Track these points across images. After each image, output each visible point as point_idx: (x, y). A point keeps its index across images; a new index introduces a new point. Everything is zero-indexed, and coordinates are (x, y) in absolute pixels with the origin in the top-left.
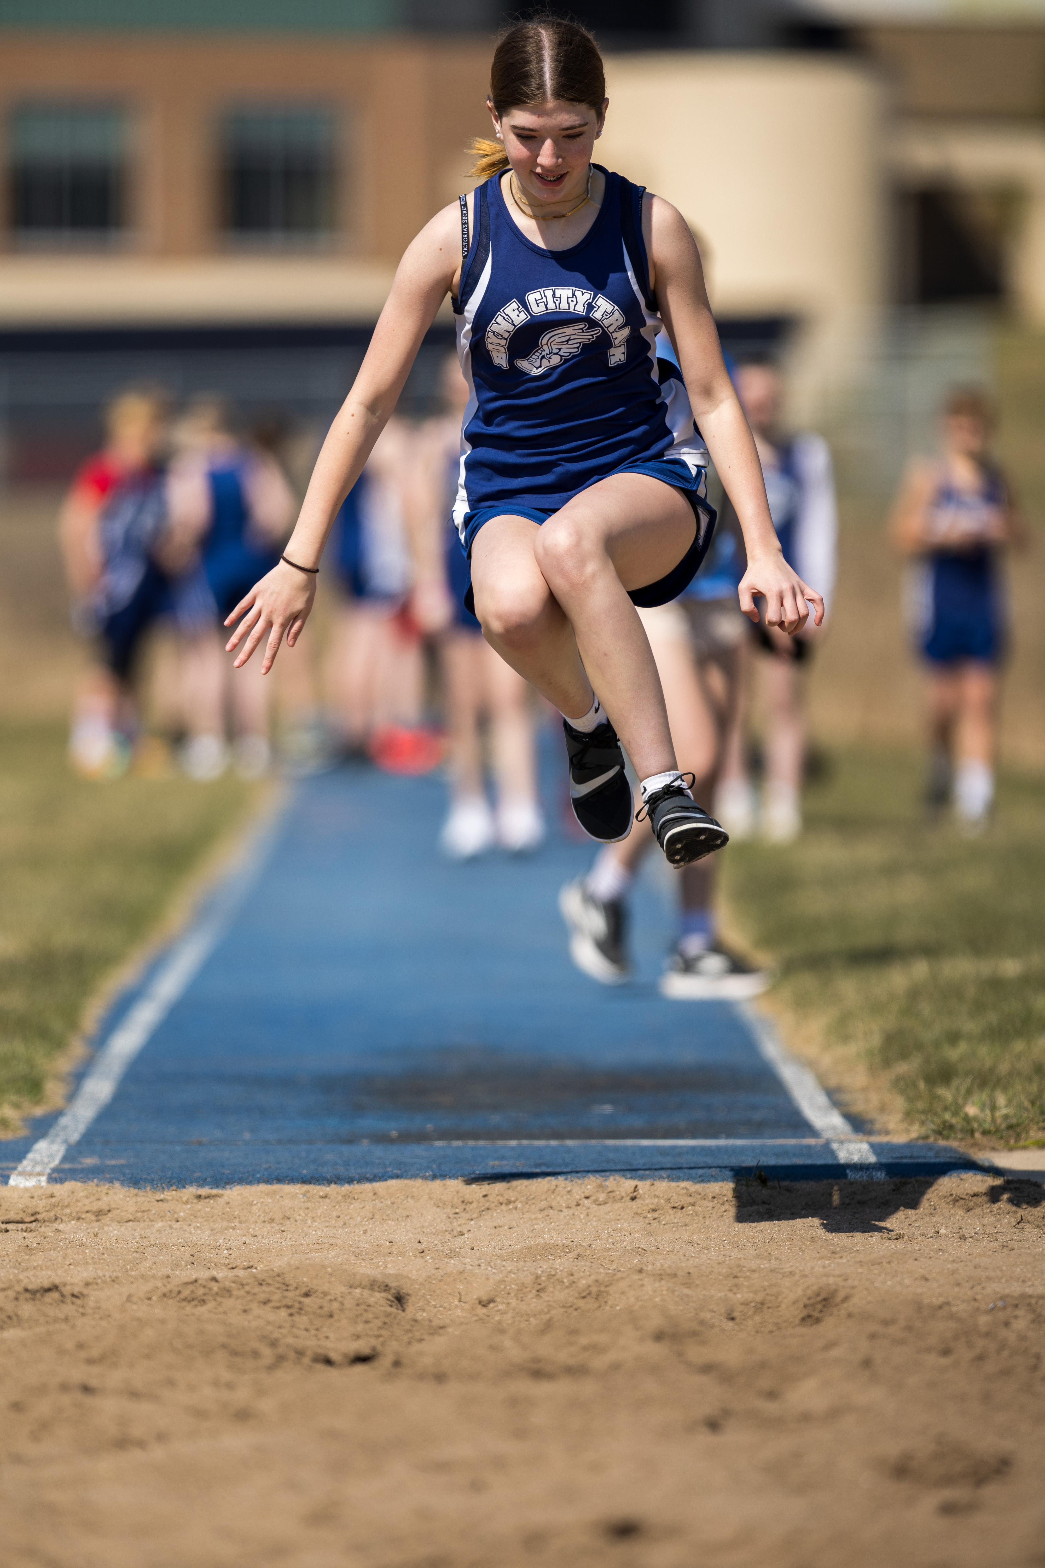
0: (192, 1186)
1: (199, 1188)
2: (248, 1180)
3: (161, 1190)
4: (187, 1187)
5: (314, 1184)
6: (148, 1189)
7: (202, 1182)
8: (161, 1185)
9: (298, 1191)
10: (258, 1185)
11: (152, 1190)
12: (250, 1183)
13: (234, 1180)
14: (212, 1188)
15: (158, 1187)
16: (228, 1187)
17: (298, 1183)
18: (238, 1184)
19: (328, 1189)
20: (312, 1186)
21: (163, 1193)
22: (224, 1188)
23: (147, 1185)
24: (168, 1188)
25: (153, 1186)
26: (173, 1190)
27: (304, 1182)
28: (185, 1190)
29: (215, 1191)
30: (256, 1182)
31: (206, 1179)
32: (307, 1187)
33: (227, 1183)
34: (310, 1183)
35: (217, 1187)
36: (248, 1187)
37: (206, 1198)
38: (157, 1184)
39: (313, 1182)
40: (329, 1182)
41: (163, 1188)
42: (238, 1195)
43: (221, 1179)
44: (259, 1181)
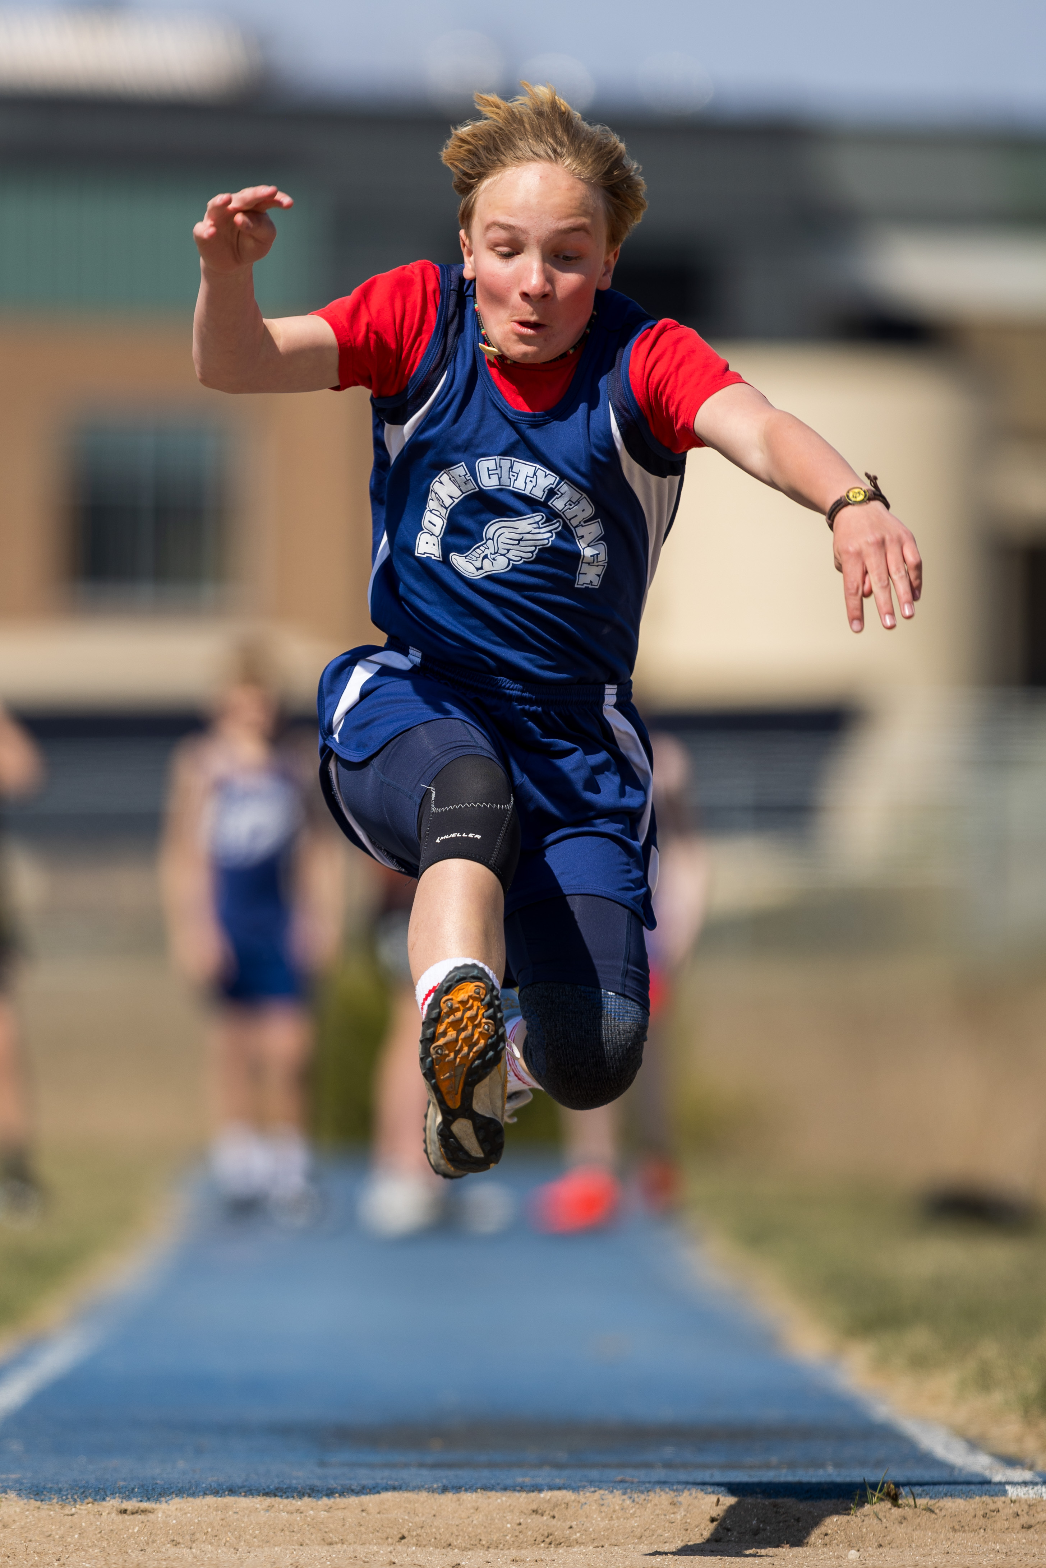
0: (114, 1498)
1: (124, 1501)
2: (191, 1491)
3: (72, 1503)
4: (108, 1499)
5: (281, 1496)
6: (55, 1501)
7: (128, 1493)
8: (72, 1497)
9: (258, 1506)
10: (203, 1498)
11: (60, 1503)
12: (193, 1495)
13: (171, 1491)
14: (141, 1501)
15: (67, 1498)
16: (163, 1499)
17: (259, 1495)
18: (177, 1496)
19: (299, 1503)
20: (278, 1499)
21: (75, 1507)
22: (157, 1500)
23: (52, 1496)
24: (82, 1500)
25: (62, 1497)
26: (88, 1504)
27: (267, 1494)
28: (104, 1503)
29: (145, 1505)
30: (201, 1494)
31: (133, 1489)
32: (269, 1501)
33: (160, 1495)
34: (275, 1496)
35: (149, 1499)
36: (190, 1499)
37: (133, 1513)
38: (66, 1495)
39: (279, 1494)
40: (301, 1494)
41: (75, 1501)
42: (176, 1509)
43: (153, 1489)
44: (205, 1494)
